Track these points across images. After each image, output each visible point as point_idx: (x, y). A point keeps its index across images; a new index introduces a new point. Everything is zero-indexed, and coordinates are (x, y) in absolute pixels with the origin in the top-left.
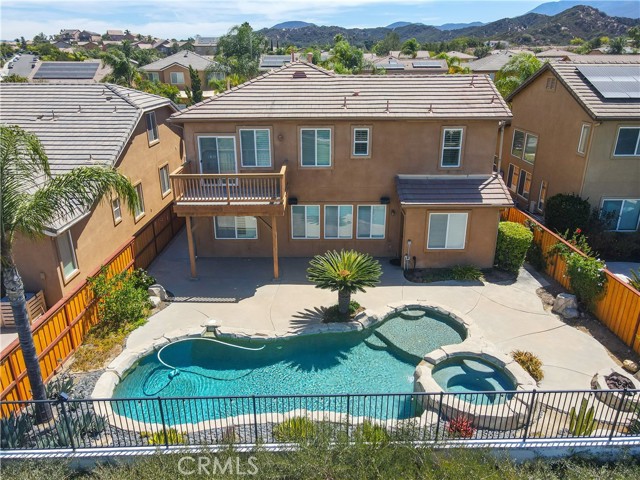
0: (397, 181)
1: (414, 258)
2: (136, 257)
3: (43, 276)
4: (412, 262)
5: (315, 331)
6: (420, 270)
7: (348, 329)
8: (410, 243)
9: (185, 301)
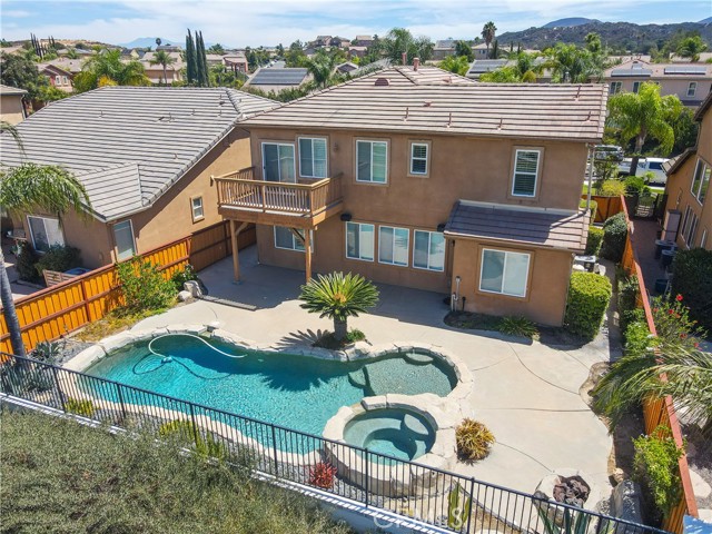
0: (457, 207)
1: (464, 299)
2: (193, 254)
3: (100, 257)
4: (461, 301)
5: (297, 352)
6: (469, 314)
7: (330, 357)
8: (458, 280)
9: (213, 301)
